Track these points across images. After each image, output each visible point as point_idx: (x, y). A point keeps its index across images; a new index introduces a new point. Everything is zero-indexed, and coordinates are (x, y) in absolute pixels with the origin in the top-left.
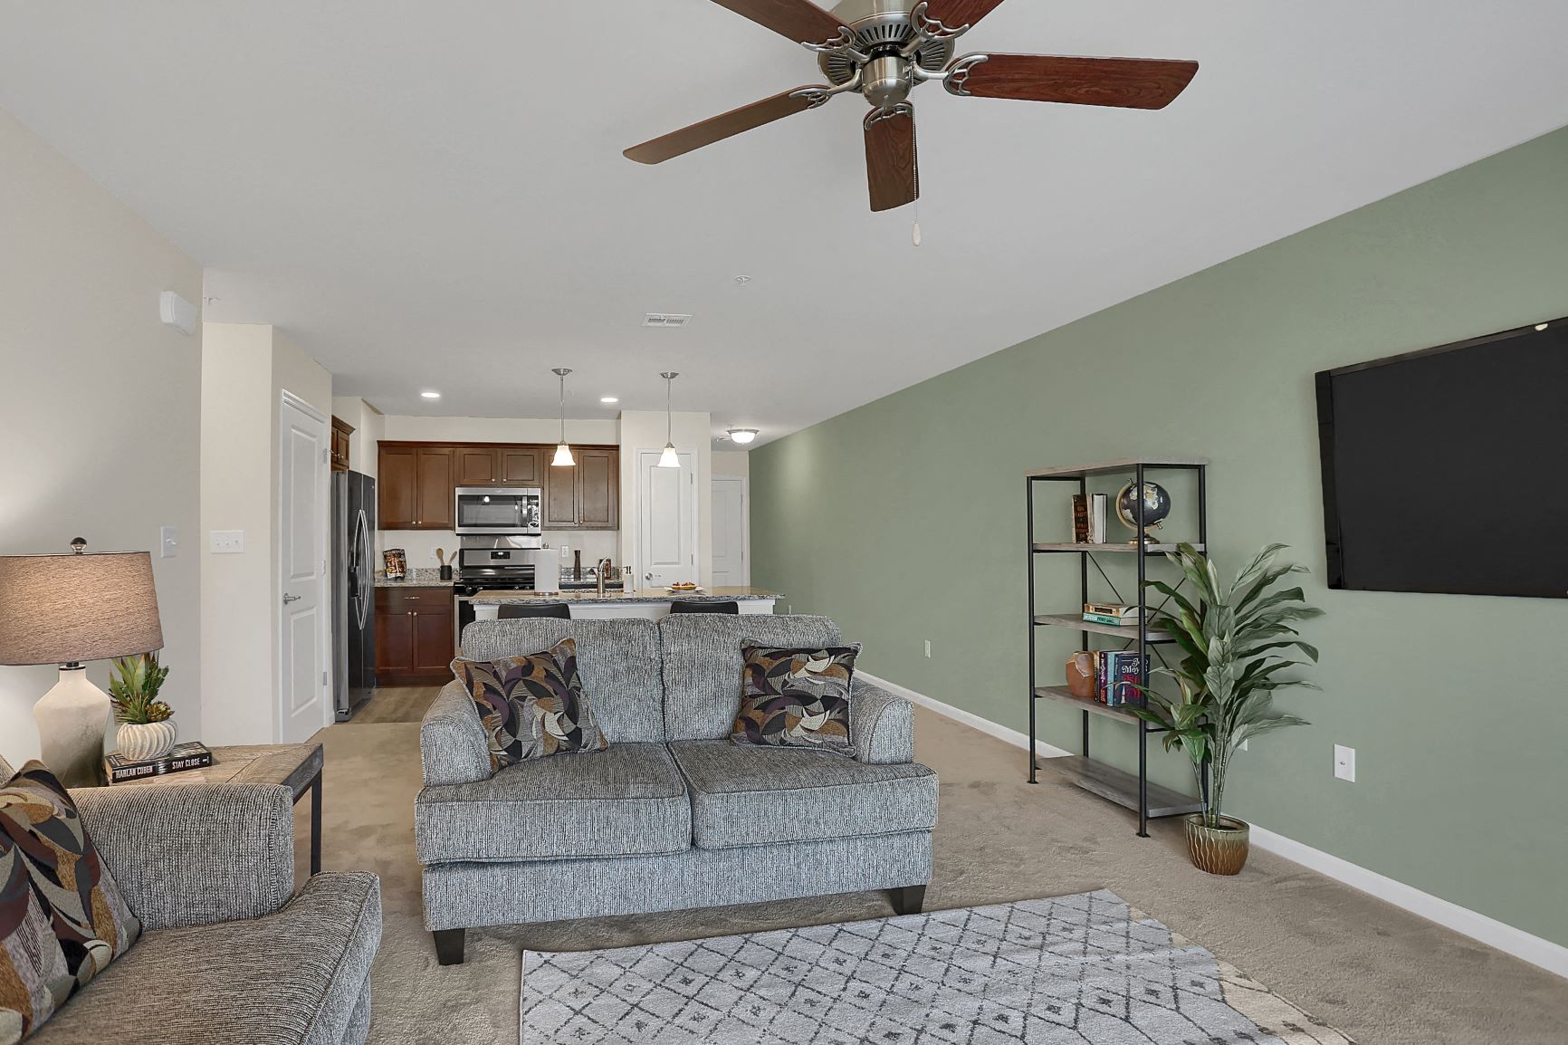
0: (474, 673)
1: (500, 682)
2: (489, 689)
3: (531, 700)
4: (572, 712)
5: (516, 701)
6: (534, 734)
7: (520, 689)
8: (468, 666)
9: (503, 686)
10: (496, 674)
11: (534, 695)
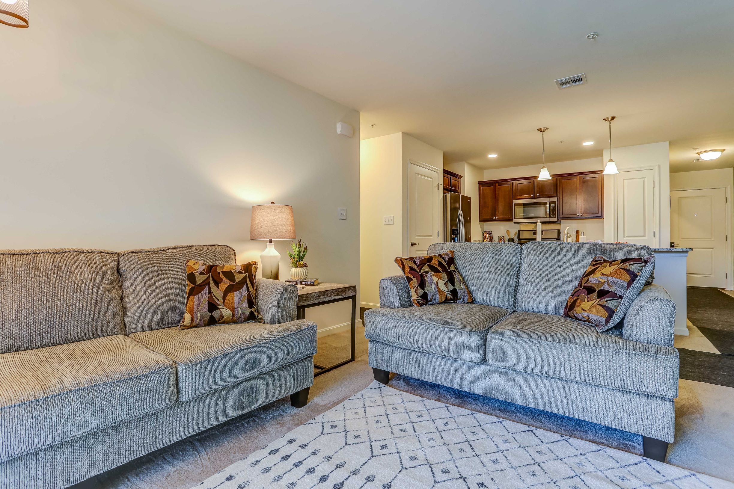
0: (405, 262)
1: (417, 265)
2: (411, 269)
3: (431, 273)
4: (452, 280)
5: (424, 273)
6: (433, 289)
7: (426, 268)
8: (402, 259)
9: (418, 267)
10: (415, 262)
11: (433, 271)
